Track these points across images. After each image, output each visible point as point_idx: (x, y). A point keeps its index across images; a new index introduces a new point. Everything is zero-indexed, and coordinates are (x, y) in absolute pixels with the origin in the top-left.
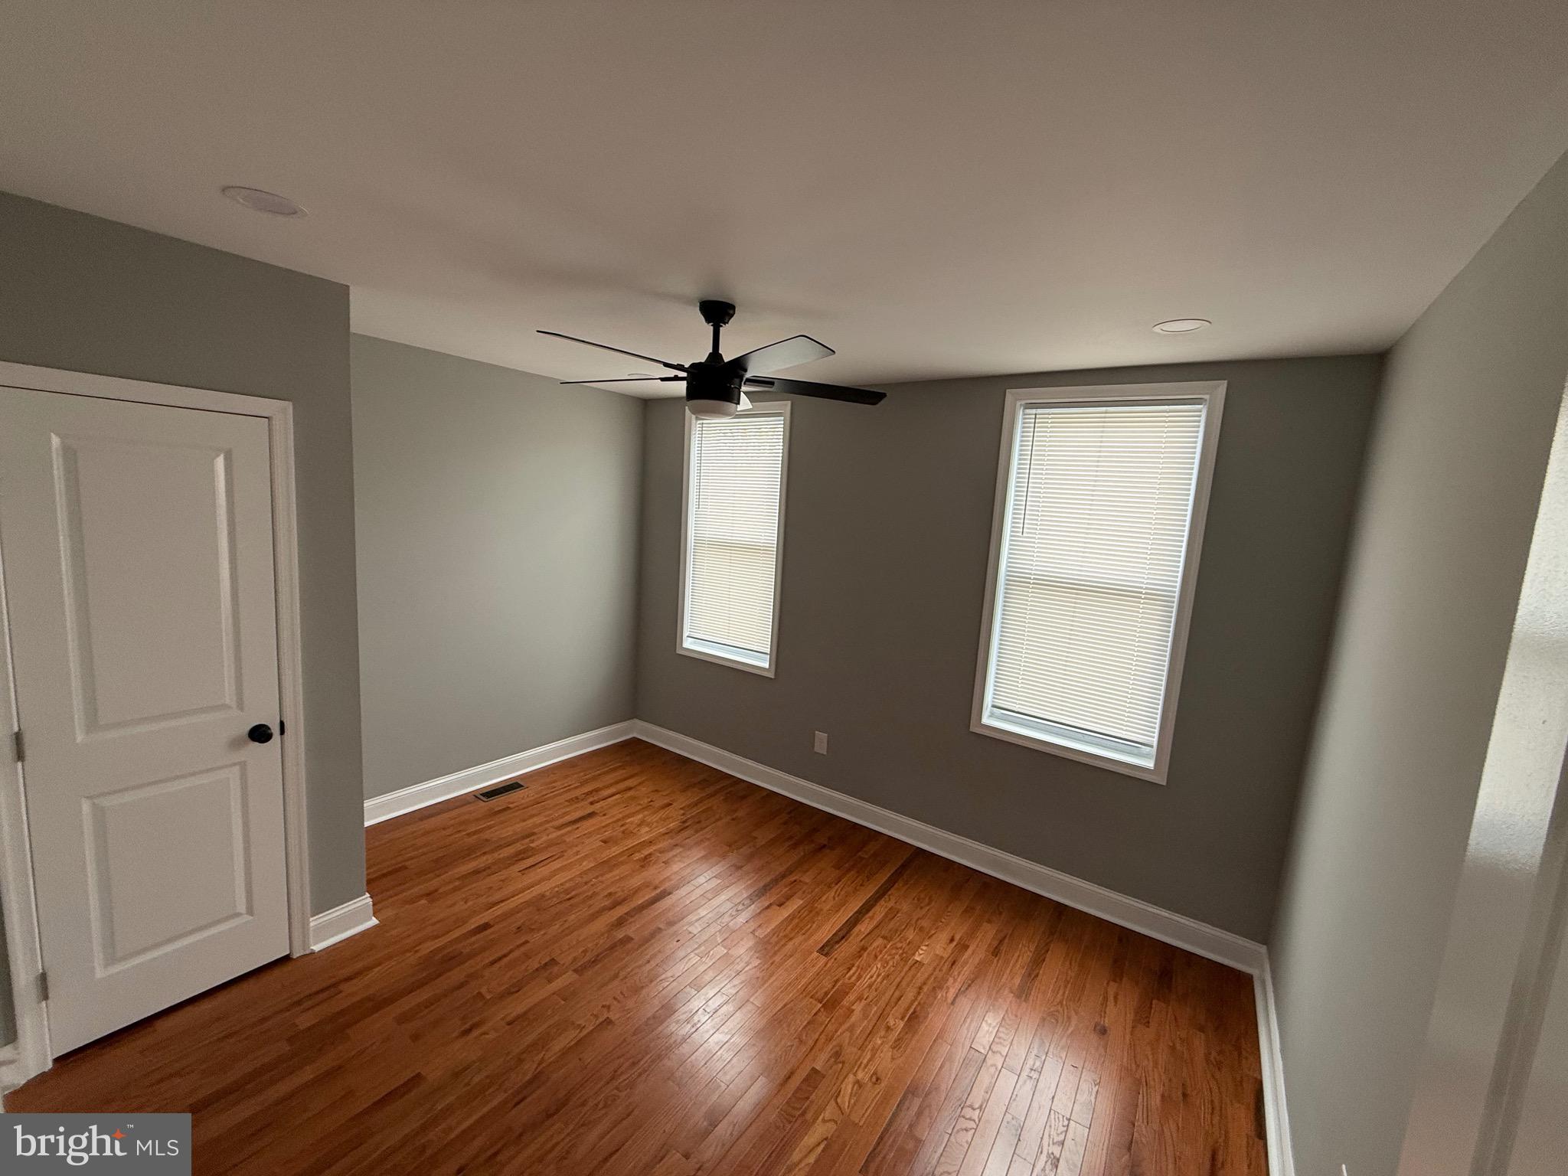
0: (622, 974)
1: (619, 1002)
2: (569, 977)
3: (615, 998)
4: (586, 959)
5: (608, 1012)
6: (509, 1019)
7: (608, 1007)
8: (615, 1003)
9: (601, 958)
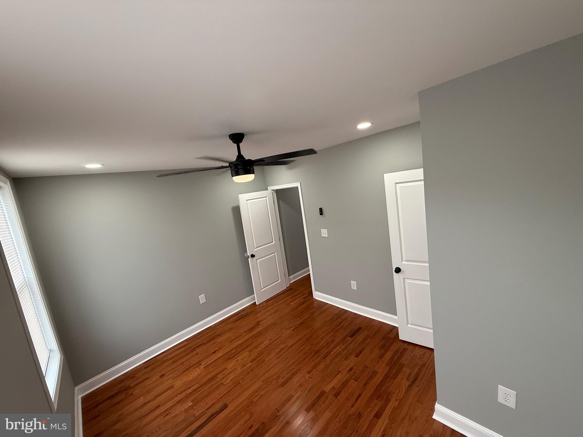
0: (307, 391)
1: (306, 380)
2: (328, 388)
3: (308, 381)
4: (323, 398)
5: (309, 376)
6: (340, 374)
7: (309, 378)
8: (308, 379)
9: (317, 399)
